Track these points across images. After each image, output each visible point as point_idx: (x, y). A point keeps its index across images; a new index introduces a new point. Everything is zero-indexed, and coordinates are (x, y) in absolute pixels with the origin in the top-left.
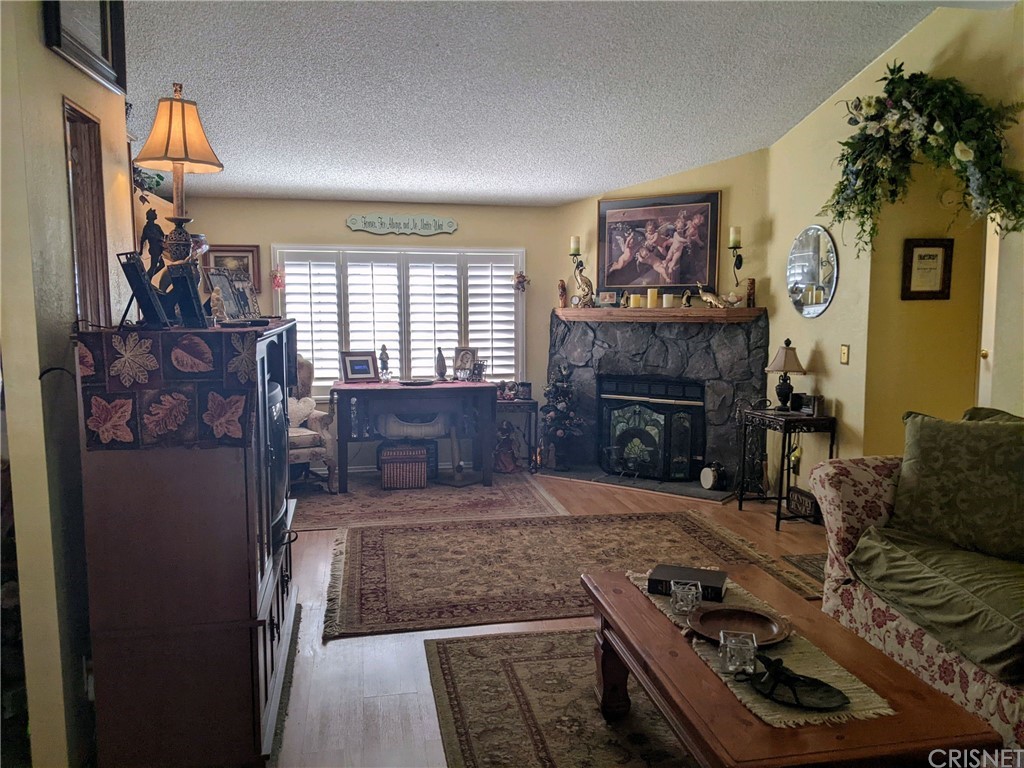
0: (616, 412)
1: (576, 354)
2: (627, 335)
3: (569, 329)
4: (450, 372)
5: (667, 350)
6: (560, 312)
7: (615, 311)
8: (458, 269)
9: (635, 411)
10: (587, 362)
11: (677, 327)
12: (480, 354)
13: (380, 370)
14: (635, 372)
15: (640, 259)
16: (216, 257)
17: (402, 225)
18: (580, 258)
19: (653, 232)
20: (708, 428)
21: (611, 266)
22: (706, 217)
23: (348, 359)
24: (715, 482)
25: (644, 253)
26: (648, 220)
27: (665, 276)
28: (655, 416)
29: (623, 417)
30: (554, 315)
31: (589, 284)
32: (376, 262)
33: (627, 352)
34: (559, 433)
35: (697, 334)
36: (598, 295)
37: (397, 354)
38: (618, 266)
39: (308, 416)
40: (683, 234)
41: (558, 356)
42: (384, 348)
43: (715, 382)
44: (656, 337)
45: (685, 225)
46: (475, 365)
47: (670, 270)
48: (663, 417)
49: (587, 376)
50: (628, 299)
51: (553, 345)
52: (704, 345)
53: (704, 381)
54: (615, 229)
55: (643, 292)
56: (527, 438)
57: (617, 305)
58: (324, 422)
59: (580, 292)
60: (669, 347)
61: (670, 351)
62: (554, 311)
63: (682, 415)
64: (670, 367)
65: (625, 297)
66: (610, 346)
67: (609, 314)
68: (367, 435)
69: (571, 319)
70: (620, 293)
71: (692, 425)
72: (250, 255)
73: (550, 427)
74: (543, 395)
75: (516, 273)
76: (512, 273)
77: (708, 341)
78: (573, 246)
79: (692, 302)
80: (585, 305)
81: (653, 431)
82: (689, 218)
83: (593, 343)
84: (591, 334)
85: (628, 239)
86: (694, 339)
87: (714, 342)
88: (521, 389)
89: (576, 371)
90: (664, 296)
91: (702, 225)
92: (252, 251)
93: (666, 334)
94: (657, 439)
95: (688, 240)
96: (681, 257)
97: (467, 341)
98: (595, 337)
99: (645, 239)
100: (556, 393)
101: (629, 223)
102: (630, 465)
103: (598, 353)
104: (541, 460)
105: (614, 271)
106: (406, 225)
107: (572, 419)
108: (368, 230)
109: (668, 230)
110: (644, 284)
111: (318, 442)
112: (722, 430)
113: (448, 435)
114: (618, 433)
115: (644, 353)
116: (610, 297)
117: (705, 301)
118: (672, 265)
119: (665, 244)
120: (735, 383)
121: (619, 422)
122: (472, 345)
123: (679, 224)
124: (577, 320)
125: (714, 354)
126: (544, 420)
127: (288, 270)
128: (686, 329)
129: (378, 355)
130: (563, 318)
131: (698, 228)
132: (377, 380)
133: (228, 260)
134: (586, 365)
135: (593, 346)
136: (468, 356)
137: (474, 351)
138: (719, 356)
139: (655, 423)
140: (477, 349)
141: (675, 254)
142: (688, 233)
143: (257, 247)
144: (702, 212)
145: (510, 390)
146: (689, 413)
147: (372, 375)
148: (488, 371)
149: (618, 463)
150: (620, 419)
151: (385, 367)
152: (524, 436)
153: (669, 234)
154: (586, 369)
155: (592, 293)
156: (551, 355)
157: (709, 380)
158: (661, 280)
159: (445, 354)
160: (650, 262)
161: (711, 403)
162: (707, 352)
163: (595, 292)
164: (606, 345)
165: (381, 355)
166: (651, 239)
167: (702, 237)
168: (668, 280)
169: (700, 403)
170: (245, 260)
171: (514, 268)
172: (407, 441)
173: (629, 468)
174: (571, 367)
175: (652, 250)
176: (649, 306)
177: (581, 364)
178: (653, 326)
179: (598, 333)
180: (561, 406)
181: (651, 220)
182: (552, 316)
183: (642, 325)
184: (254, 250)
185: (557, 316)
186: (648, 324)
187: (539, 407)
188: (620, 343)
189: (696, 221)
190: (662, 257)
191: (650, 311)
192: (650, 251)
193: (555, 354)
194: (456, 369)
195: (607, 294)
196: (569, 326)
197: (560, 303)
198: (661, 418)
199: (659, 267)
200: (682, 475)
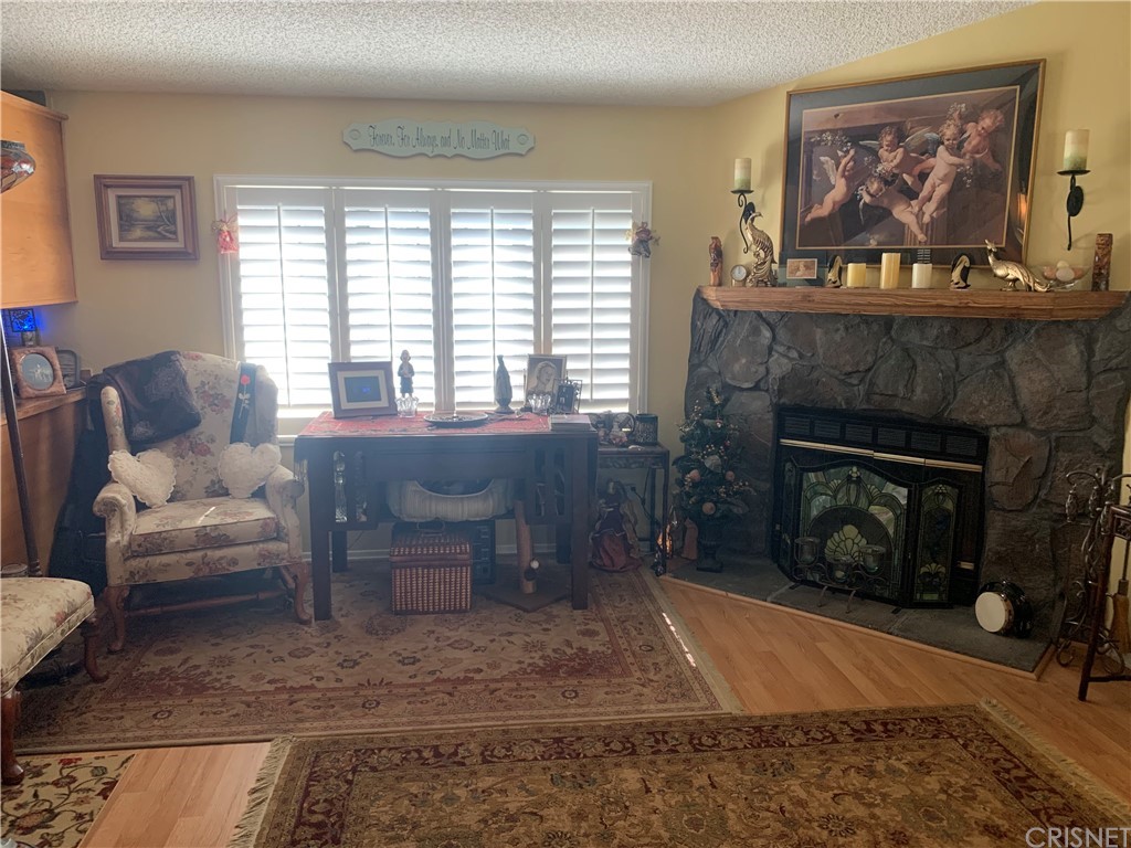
0: (812, 475)
1: (737, 367)
2: (837, 337)
3: (726, 324)
4: (518, 395)
5: (914, 367)
6: (712, 295)
7: (817, 292)
8: (535, 218)
9: (850, 476)
10: (758, 383)
11: (936, 324)
12: (570, 365)
13: (398, 394)
14: (847, 403)
15: (867, 199)
16: (119, 197)
17: (438, 141)
18: (750, 198)
19: (893, 147)
20: (991, 515)
21: (808, 210)
22: (1008, 117)
23: (341, 375)
24: (1008, 622)
25: (874, 187)
26: (884, 125)
27: (915, 228)
28: (890, 488)
29: (826, 485)
30: (699, 299)
31: (766, 246)
32: (392, 205)
33: (835, 368)
34: (708, 507)
35: (978, 340)
36: (783, 262)
37: (430, 366)
38: (823, 210)
39: (266, 478)
40: (956, 150)
41: (704, 369)
42: (405, 357)
43: (1011, 431)
44: (893, 340)
45: (962, 132)
46: (561, 387)
47: (926, 219)
48: (905, 491)
49: (758, 407)
50: (841, 271)
51: (695, 350)
52: (992, 360)
53: (987, 428)
54: (819, 143)
55: (873, 258)
56: (647, 506)
57: (819, 282)
58: (290, 491)
59: (748, 259)
60: (918, 360)
61: (920, 368)
62: (699, 292)
63: (941, 488)
64: (918, 398)
65: (836, 269)
66: (801, 356)
67: (806, 298)
68: (364, 519)
69: (732, 307)
70: (826, 261)
71: (958, 506)
72: (177, 194)
73: (689, 496)
74: (679, 440)
75: (634, 225)
76: (628, 225)
77: (1001, 353)
78: (738, 175)
79: (973, 278)
80: (760, 282)
81: (884, 516)
82: (972, 116)
83: (770, 350)
84: (767, 334)
85: (844, 161)
86: (972, 348)
87: (1014, 356)
88: (639, 426)
89: (736, 397)
90: (915, 266)
91: (997, 130)
92: (180, 187)
93: (913, 337)
94: (891, 531)
95: (966, 161)
96: (950, 193)
97: (549, 343)
98: (774, 338)
99: (878, 160)
100: (701, 438)
101: (846, 131)
102: (839, 574)
103: (780, 365)
104: (672, 546)
105: (814, 220)
106: (446, 141)
107: (731, 484)
108: (377, 149)
109: (927, 142)
110: (873, 244)
111: (273, 532)
112: (1020, 522)
113: (510, 514)
114: (815, 513)
115: (869, 370)
116: (807, 267)
117: (1003, 278)
118: (930, 208)
119: (917, 170)
120: (1054, 435)
121: (817, 494)
122: (557, 351)
123: (949, 131)
124: (742, 307)
125: (1011, 379)
126: (681, 483)
127: (241, 221)
128: (955, 330)
129: (395, 368)
130: (718, 305)
131: (991, 136)
132: (391, 411)
133: (139, 202)
134: (756, 388)
135: (770, 354)
136: (550, 370)
137: (559, 362)
138: (1022, 383)
139: (890, 502)
140: (566, 357)
141: (937, 185)
142: (967, 146)
143: (189, 179)
144: (1002, 105)
145: (621, 426)
146: (953, 486)
147: (384, 403)
148: (584, 395)
149: (813, 568)
150: (820, 489)
151: (407, 387)
152: (643, 502)
153: (929, 149)
154: (757, 394)
155: (773, 261)
156: (692, 368)
157: (998, 427)
158: (908, 238)
159: (510, 365)
160: (885, 203)
161: (1001, 468)
162: (998, 375)
163: (776, 258)
164: (794, 354)
165: (401, 368)
166: (890, 160)
167: (997, 154)
168: (921, 237)
169: (977, 468)
170: (170, 203)
171: (632, 216)
172: (437, 525)
173: (834, 579)
174: (728, 390)
175: (889, 180)
176: (883, 286)
177: (746, 385)
178: (888, 322)
179: (782, 333)
180: (712, 461)
181: (891, 124)
182: (694, 300)
183: (866, 320)
184: (184, 184)
185: (705, 301)
186: (876, 318)
187: (671, 460)
188: (821, 351)
189: (987, 122)
190: (910, 194)
191: (886, 294)
192: (887, 183)
193: (699, 365)
194: (529, 394)
195: (801, 262)
196: (726, 318)
197: (712, 278)
198: (901, 494)
199: (903, 213)
200: (935, 597)
